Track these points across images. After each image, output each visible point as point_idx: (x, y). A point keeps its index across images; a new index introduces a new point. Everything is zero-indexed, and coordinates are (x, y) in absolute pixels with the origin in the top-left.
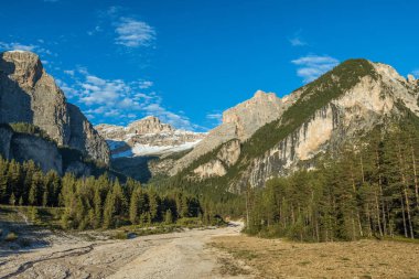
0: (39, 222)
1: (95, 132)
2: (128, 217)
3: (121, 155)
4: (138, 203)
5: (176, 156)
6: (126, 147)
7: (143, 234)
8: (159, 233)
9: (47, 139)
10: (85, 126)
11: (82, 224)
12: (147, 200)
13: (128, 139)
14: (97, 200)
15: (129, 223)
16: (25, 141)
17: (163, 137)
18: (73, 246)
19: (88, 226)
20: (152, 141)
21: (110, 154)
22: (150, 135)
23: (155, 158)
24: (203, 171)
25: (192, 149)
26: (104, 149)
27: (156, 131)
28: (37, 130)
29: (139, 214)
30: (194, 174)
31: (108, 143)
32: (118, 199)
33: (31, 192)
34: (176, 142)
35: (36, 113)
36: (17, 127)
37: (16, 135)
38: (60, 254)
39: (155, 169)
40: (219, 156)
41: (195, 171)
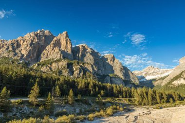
0: (130, 103)
1: (133, 74)
2: (157, 101)
3: (142, 80)
4: (159, 96)
5: (163, 79)
6: (143, 77)
7: (164, 107)
8: (171, 107)
9: (119, 78)
10: (129, 72)
11: (143, 104)
12: (162, 95)
13: (143, 75)
14: (145, 95)
15: (158, 103)
16: (113, 79)
17: (156, 72)
18: (144, 111)
19: (144, 105)
20: (152, 74)
21: (139, 80)
22: (151, 72)
23: (155, 80)
24: (176, 83)
25: (169, 75)
26: (136, 79)
27: (153, 71)
28: (116, 75)
29: (161, 100)
30: (172, 84)
31: (137, 77)
32: (152, 95)
33: (124, 94)
34: (161, 74)
35: (115, 70)
36: (111, 75)
37: (111, 78)
38: (142, 114)
39: (155, 84)
40: (182, 76)
41: (173, 83)
